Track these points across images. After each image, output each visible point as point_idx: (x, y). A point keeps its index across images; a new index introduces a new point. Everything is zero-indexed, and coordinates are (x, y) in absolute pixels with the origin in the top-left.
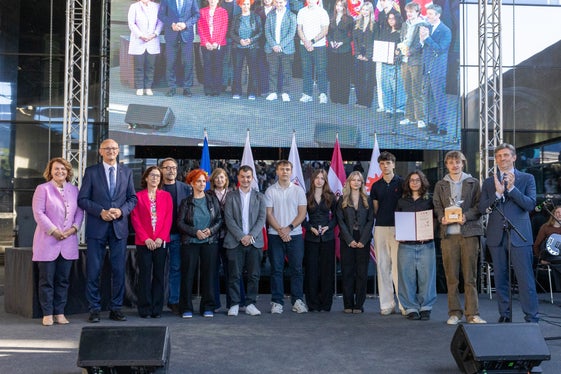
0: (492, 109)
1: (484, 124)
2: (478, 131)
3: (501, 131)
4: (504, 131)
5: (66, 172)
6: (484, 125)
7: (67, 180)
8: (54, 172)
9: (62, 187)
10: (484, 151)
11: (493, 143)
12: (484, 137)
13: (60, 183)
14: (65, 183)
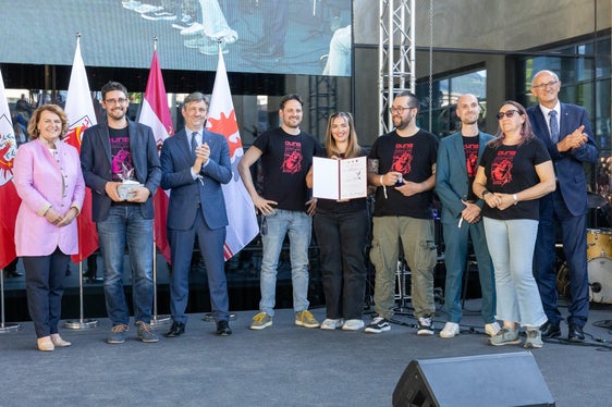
0: (399, 13)
1: (386, 36)
2: (376, 47)
3: (413, 48)
4: (417, 50)
5: (60, 125)
6: (384, 39)
7: (61, 137)
8: (42, 125)
9: (54, 147)
10: (386, 80)
11: (399, 66)
12: (386, 57)
13: (51, 141)
14: (58, 143)
